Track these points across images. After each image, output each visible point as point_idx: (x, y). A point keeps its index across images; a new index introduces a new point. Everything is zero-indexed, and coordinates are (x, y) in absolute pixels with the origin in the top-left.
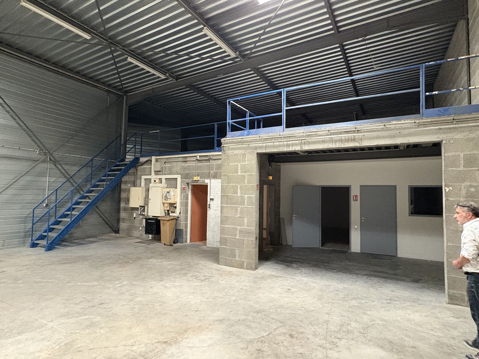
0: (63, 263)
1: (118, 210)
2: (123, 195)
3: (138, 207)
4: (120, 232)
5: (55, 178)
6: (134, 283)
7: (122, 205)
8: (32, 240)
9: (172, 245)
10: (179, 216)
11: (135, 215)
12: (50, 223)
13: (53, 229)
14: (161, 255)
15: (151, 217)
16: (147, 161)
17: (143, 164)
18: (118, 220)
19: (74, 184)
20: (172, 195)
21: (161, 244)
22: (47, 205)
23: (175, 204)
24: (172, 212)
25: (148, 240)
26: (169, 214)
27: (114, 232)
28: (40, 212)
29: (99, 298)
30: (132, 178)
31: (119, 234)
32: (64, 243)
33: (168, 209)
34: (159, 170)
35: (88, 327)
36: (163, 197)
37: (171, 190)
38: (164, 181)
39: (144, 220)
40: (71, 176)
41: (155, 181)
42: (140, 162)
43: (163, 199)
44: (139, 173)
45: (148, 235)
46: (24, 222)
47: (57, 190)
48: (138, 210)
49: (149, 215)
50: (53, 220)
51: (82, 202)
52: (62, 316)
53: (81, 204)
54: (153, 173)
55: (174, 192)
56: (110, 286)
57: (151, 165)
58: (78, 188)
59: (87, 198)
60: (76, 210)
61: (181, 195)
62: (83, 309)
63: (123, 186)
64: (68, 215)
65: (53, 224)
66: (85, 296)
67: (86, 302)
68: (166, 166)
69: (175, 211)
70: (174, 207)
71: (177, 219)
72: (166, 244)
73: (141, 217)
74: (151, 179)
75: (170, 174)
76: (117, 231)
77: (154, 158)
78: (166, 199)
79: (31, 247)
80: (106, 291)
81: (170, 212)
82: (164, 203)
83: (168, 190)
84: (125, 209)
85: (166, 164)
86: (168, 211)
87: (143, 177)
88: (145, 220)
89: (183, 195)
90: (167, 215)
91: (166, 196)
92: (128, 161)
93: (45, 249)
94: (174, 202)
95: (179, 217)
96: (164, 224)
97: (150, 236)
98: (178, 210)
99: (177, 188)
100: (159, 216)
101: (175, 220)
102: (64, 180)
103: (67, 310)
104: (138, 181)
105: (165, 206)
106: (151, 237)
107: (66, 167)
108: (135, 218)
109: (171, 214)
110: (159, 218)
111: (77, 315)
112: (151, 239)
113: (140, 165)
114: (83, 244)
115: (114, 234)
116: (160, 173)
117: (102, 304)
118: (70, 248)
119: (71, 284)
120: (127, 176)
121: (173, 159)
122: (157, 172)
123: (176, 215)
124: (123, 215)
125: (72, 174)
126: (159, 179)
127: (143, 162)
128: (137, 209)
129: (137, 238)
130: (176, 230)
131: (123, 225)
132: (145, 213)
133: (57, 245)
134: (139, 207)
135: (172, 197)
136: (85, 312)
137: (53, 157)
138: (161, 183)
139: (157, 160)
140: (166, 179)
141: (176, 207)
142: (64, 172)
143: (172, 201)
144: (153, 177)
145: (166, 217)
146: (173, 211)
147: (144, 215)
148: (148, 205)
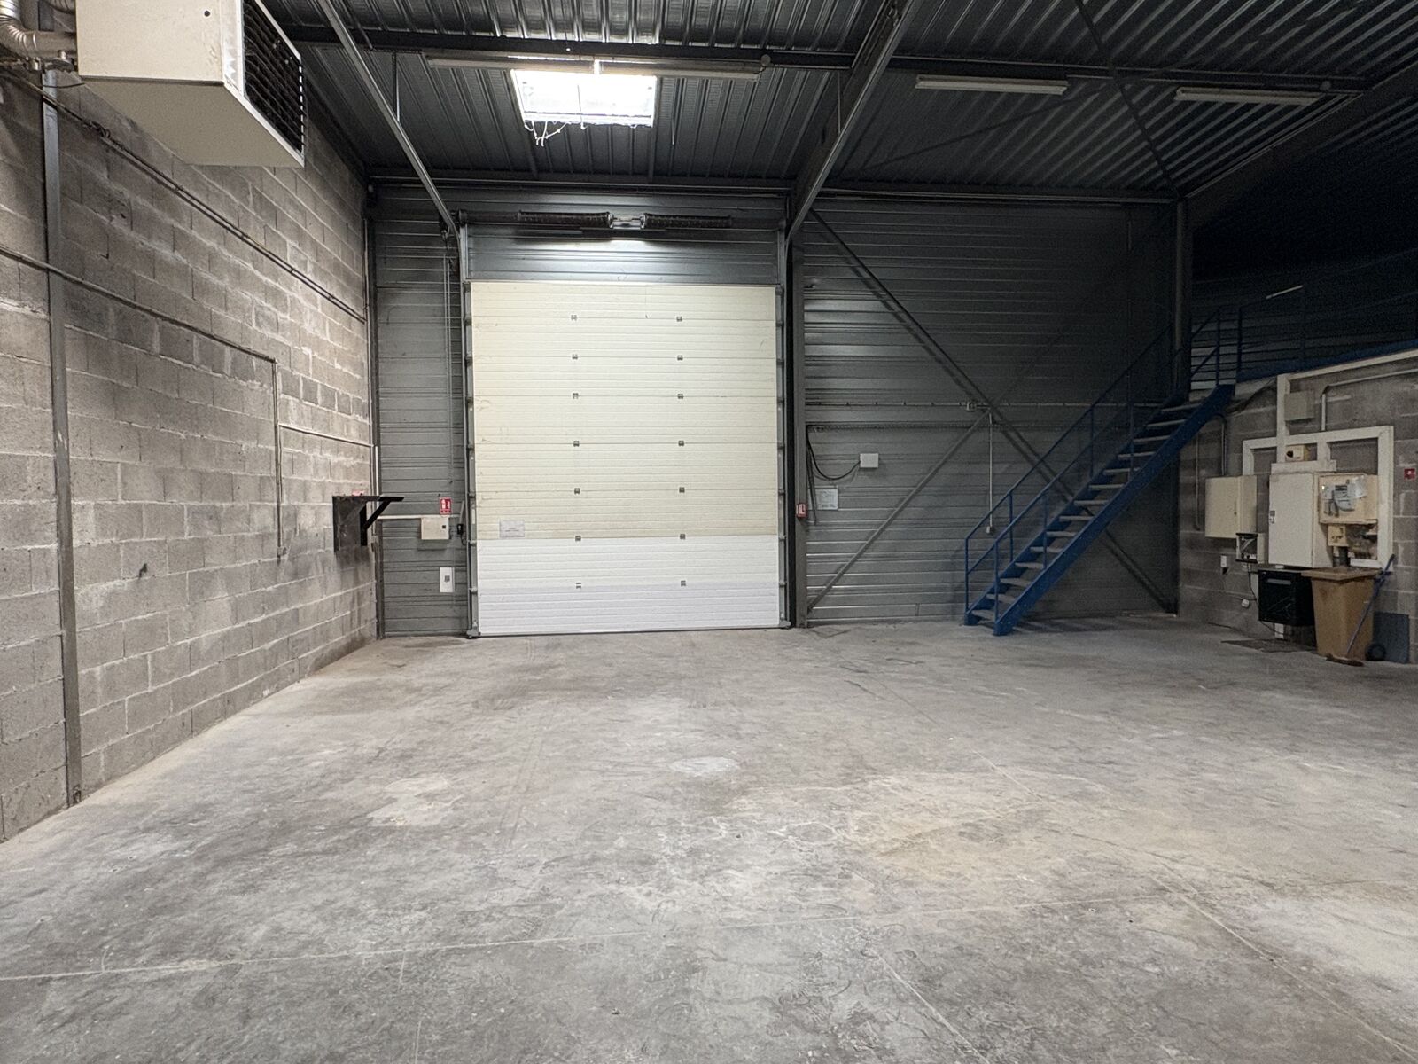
0: (1030, 665)
1: (1174, 547)
2: (1187, 503)
3: (1235, 536)
4: (1182, 609)
5: (1006, 466)
6: (1204, 738)
7: (1185, 532)
8: (967, 609)
9: (1361, 665)
10: (1391, 569)
11: (1224, 562)
12: (1000, 573)
13: (1008, 587)
14: (1310, 684)
15: (1279, 568)
16: (1259, 393)
17: (1246, 404)
18: (1175, 577)
19: (1050, 476)
20: (1358, 496)
21: (1317, 656)
22: (992, 530)
23: (1370, 527)
24: (1359, 555)
25: (1270, 641)
26: (1347, 561)
27: (1164, 607)
28: (980, 546)
29: (1105, 751)
30: (1212, 451)
31: (1176, 613)
32: (1036, 624)
33: (1343, 543)
34: (1304, 416)
35: (1076, 796)
36: (1323, 505)
37: (1354, 479)
38: (1323, 451)
39: (1255, 579)
40: (1042, 456)
41: (1290, 454)
42: (1236, 398)
43: (1322, 510)
44: (1235, 432)
45: (1270, 624)
46: (950, 567)
47: (1010, 494)
48: (1235, 547)
49: (1270, 562)
50: (1006, 565)
51: (1070, 522)
52: (1023, 763)
53: (1069, 528)
54: (1282, 429)
55: (1365, 486)
56: (1136, 732)
57: (1275, 402)
58: (1059, 486)
59: (1084, 512)
60: (1056, 542)
61: (1396, 496)
62: (1066, 760)
63: (1185, 477)
64: (1039, 554)
65: (1006, 576)
66: (1074, 740)
67: (1075, 750)
68: (1330, 400)
69: (1372, 550)
70: (1364, 537)
71: (1379, 579)
72: (1335, 657)
73: (1245, 567)
74: (1275, 448)
75: (1351, 427)
76: (1172, 607)
77: (1283, 381)
78: (1334, 511)
79: (966, 624)
80: (1125, 740)
81: (1350, 555)
82: (1325, 526)
83: (1341, 481)
84: (1194, 544)
85: (1330, 393)
86: (1344, 550)
87: (1249, 445)
88: (1257, 576)
89: (1403, 495)
90: (1341, 564)
91: (1332, 500)
92: (1197, 399)
93: (992, 631)
94: (1363, 521)
95: (1389, 573)
96: (1324, 593)
97: (1280, 628)
98: (1383, 551)
99: (1376, 473)
100: (1309, 565)
101: (1372, 582)
102: (1025, 468)
103: (1033, 755)
104: (1233, 458)
105: (1330, 536)
106: (1281, 631)
107: (1027, 436)
108: (1225, 570)
109: (1355, 562)
110: (1304, 574)
111: (1055, 770)
112: (1282, 636)
113: (1236, 409)
114: (1079, 630)
115: (1162, 615)
116: (1309, 426)
117: (1110, 762)
118: (1046, 636)
119: (1046, 710)
120: (1195, 443)
121: (1358, 373)
122: (1296, 426)
123: (1378, 566)
124: (1187, 560)
125: (1043, 450)
126: (1307, 445)
127: (1247, 398)
128: (1230, 543)
129: (1236, 630)
130: (1378, 617)
131: (1189, 591)
132: (1259, 557)
133: (1018, 626)
134: (1237, 537)
135: (1359, 506)
136: (1071, 769)
137: (999, 414)
138: (1316, 459)
139: (1295, 386)
140: (1331, 444)
141: (1374, 539)
142: (1024, 447)
143: (1358, 518)
144: (1284, 440)
145: (1336, 571)
146: (1363, 550)
147: (1255, 562)
148: (1266, 531)
